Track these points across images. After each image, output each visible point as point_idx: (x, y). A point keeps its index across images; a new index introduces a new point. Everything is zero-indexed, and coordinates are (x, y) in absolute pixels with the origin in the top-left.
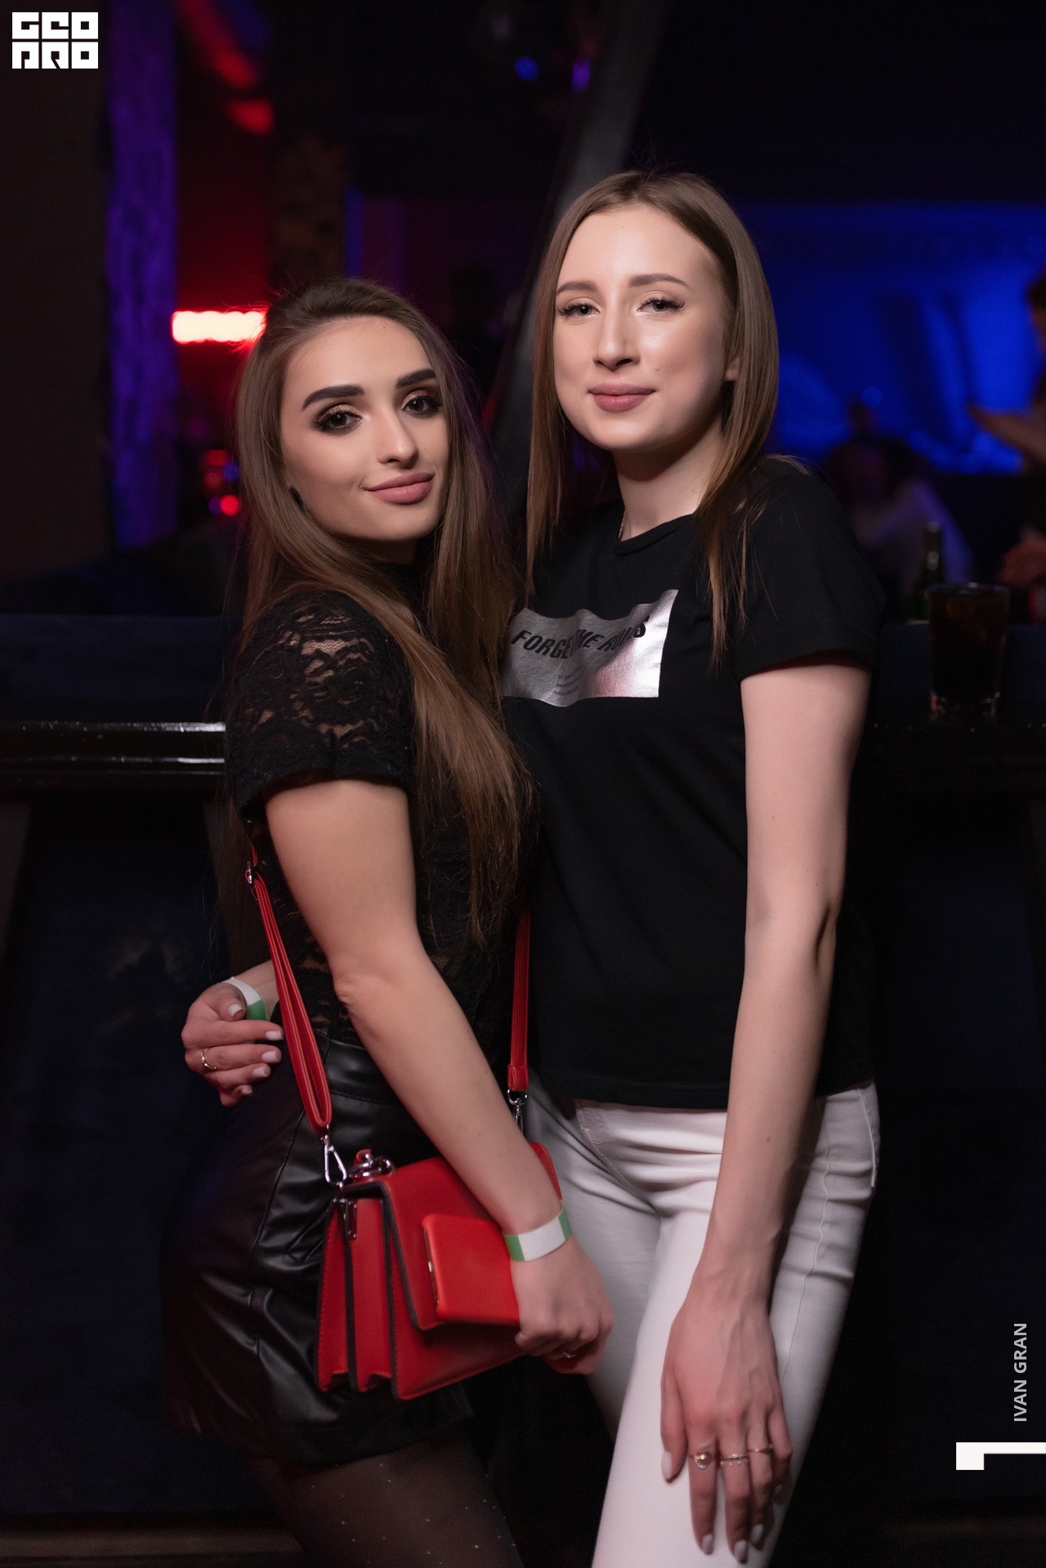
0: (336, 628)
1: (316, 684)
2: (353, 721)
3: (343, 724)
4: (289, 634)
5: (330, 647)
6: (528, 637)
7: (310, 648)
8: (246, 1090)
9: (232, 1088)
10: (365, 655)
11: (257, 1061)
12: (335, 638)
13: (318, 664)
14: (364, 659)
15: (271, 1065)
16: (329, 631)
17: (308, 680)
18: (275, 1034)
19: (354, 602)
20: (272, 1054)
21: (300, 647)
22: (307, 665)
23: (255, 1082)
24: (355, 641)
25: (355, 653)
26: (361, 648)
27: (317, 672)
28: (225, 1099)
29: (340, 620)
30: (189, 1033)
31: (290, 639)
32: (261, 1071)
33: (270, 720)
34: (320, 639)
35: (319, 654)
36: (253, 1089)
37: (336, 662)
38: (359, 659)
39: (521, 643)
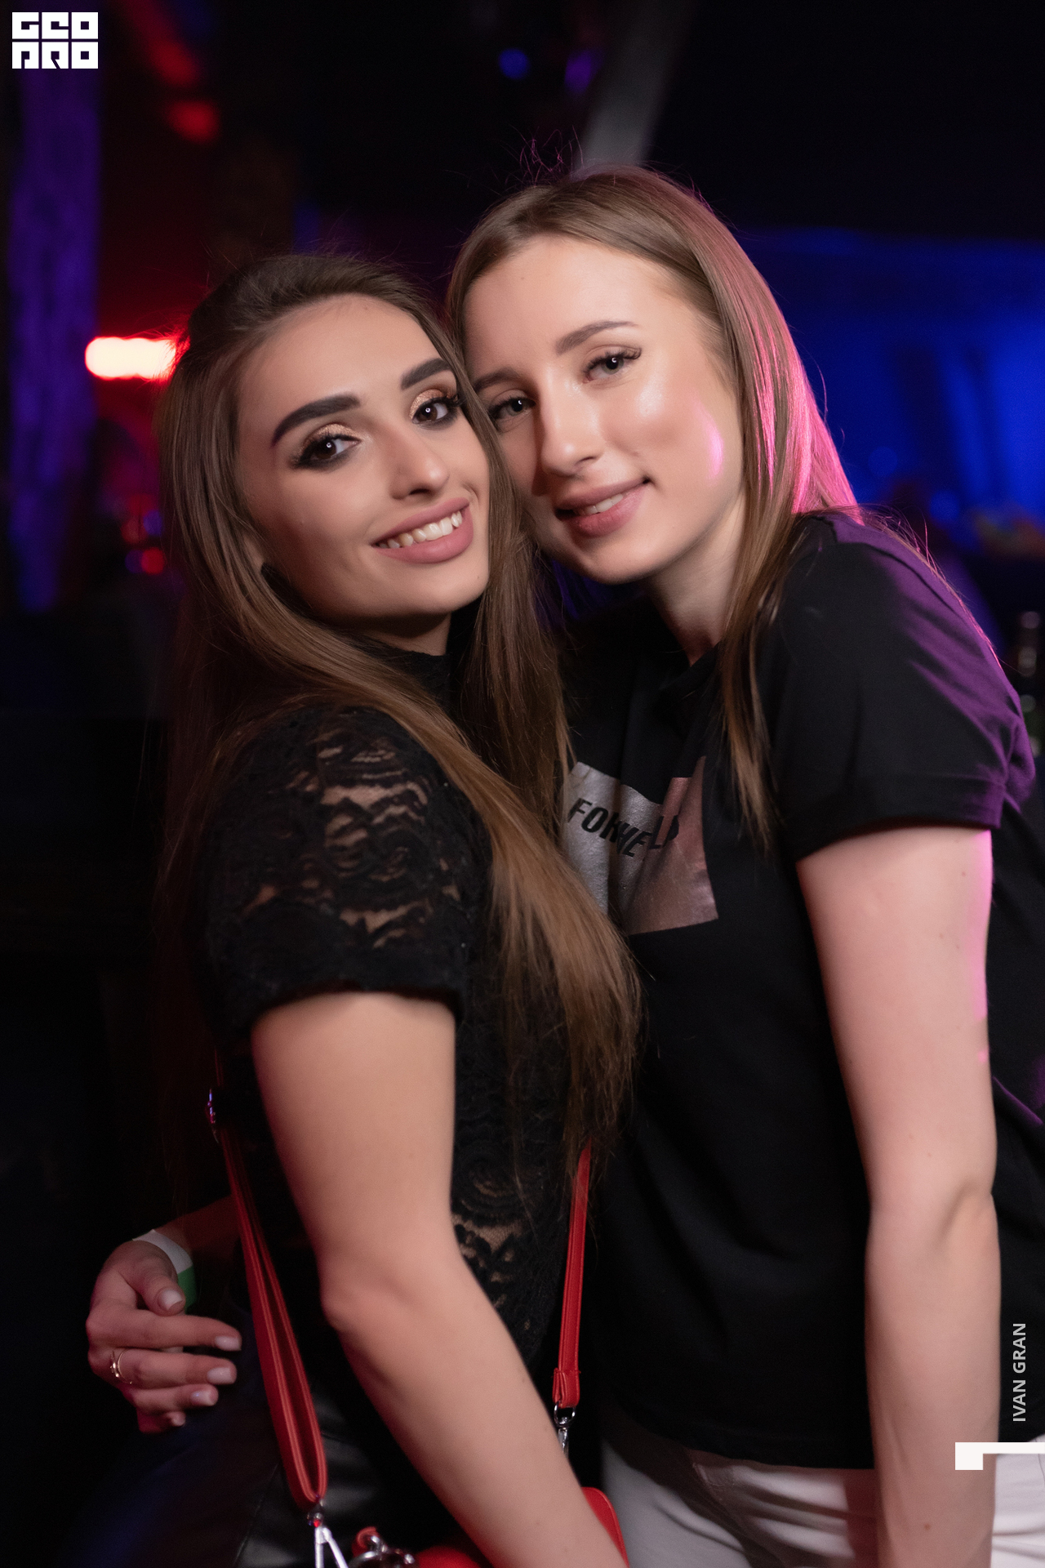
0: (374, 768)
1: (343, 848)
2: (391, 906)
3: (377, 909)
4: (303, 775)
5: (366, 796)
6: (587, 809)
7: (336, 795)
8: (178, 1419)
9: (158, 1413)
10: (414, 809)
11: (199, 1380)
12: (371, 783)
13: (343, 821)
14: (412, 815)
15: (221, 1388)
16: (362, 772)
17: (328, 843)
18: (229, 1340)
19: (400, 727)
20: (224, 1372)
21: (320, 793)
22: (330, 820)
23: (193, 1410)
24: (398, 789)
25: (397, 804)
26: (408, 798)
27: (343, 831)
28: (147, 1427)
29: (381, 756)
30: (98, 1322)
31: (306, 782)
32: (207, 1396)
33: (274, 901)
34: (350, 783)
35: (348, 807)
36: (187, 1419)
37: (371, 817)
38: (404, 816)
39: (579, 818)
